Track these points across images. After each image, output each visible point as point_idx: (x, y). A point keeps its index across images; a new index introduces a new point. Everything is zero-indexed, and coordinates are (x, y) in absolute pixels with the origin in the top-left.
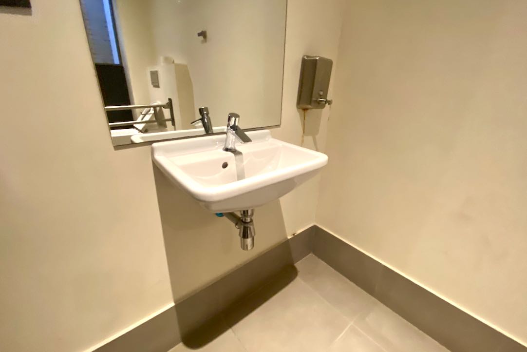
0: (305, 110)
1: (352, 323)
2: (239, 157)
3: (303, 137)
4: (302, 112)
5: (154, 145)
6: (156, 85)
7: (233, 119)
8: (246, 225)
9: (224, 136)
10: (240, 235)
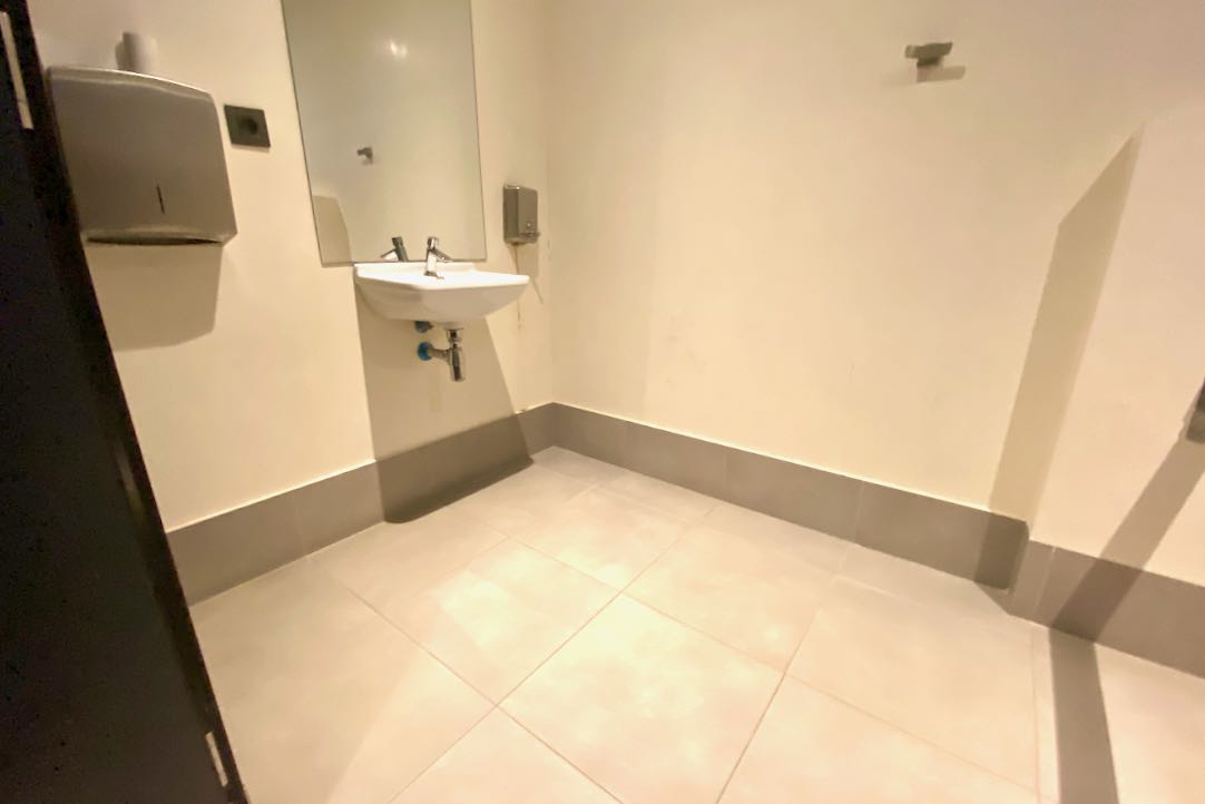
0: (515, 244)
5: (357, 265)
7: (433, 242)
8: (456, 357)
9: (424, 262)
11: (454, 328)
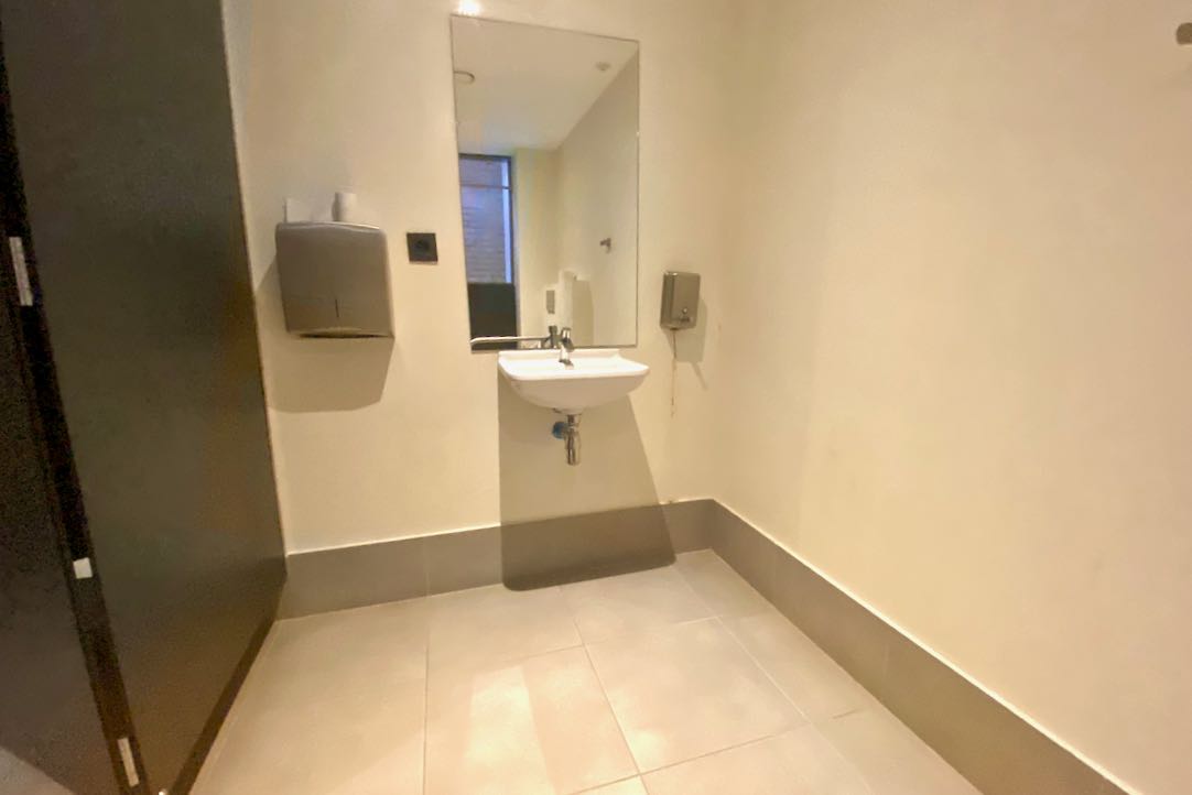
0: (674, 329)
2: (569, 367)
3: (674, 362)
4: (671, 332)
5: (501, 352)
8: (571, 435)
11: (571, 413)
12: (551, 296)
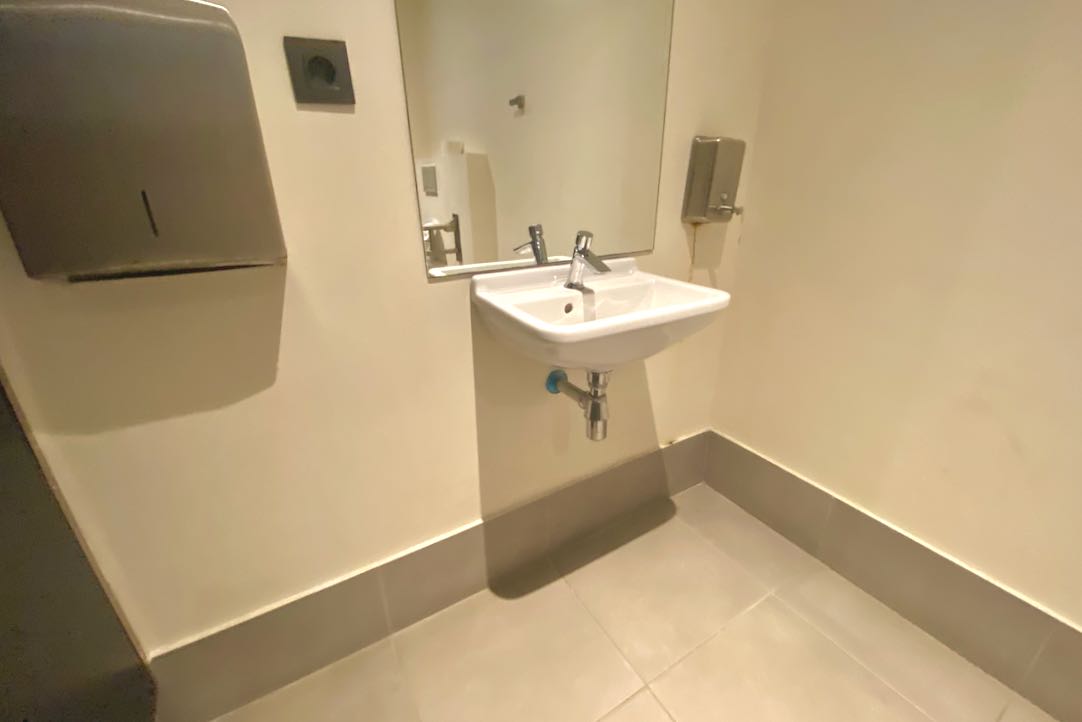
0: (696, 224)
1: (771, 592)
2: (588, 296)
3: (691, 271)
4: (692, 229)
5: (476, 277)
6: (432, 192)
7: (584, 239)
8: (596, 400)
9: (568, 266)
10: (585, 416)
11: (597, 369)
12: (430, 175)
